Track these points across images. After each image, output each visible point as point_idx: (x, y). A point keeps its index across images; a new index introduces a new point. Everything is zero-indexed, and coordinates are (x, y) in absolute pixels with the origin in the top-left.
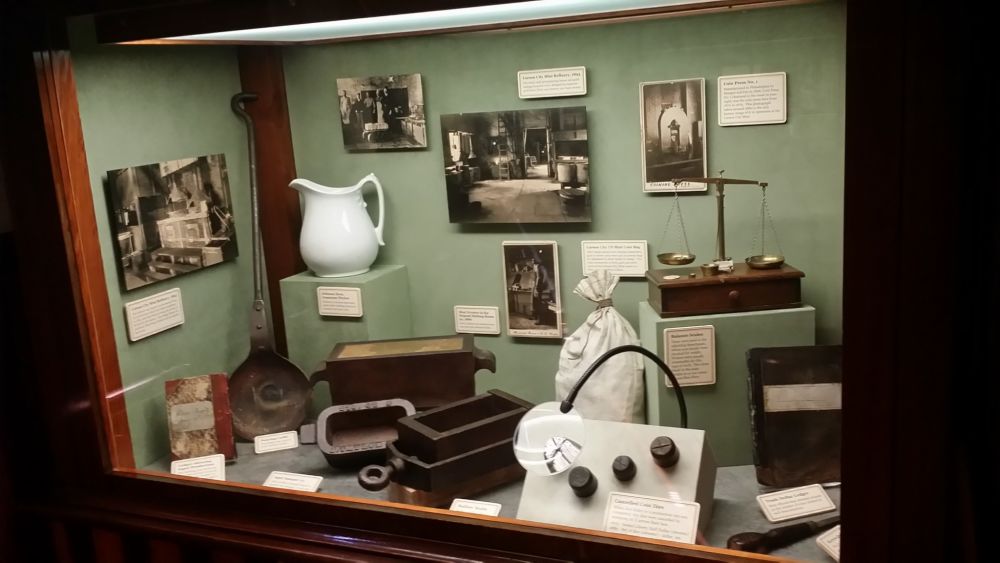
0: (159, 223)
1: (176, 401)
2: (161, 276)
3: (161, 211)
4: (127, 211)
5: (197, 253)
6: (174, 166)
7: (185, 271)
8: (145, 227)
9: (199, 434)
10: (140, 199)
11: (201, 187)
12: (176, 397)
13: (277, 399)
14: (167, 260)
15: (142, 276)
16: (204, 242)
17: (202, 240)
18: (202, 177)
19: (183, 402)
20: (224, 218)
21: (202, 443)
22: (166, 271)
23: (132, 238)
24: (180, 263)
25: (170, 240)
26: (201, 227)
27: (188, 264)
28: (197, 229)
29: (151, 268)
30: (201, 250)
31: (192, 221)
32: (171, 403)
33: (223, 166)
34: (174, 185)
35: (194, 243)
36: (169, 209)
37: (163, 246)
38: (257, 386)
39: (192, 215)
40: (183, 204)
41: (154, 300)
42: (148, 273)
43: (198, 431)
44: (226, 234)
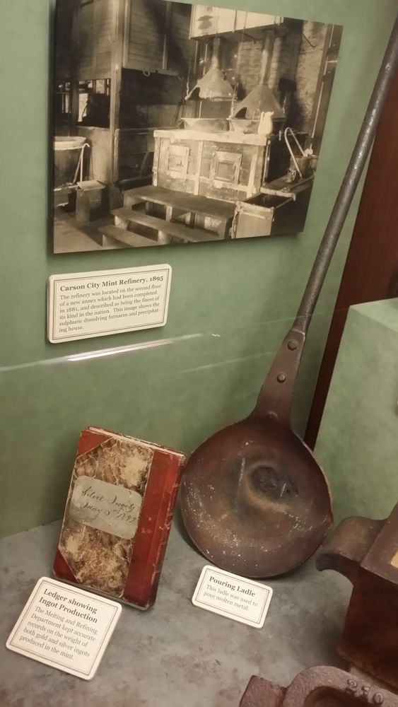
0: (158, 134)
1: (90, 470)
2: (135, 240)
3: (170, 109)
4: (86, 90)
5: (226, 211)
6: (224, 22)
7: (187, 239)
8: (121, 136)
9: (106, 540)
10: (125, 72)
11: (272, 83)
12: (91, 463)
13: (275, 496)
14: (158, 212)
15: (94, 234)
16: (243, 193)
17: (240, 188)
18: (280, 61)
19: (98, 477)
20: (298, 154)
21: (106, 556)
22: (149, 233)
23: (88, 152)
24: (183, 222)
25: (174, 175)
26: (245, 163)
27: (201, 227)
28: (238, 165)
29: (117, 220)
30: (234, 206)
31: (231, 148)
32: (81, 470)
33: (332, 51)
34: (215, 60)
35: (223, 192)
36: (189, 110)
37: (155, 183)
38: (250, 460)
39: (236, 133)
40: (224, 107)
41: (112, 279)
42: (106, 229)
43: (106, 534)
44: (293, 186)
